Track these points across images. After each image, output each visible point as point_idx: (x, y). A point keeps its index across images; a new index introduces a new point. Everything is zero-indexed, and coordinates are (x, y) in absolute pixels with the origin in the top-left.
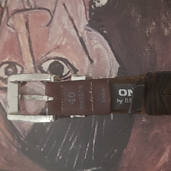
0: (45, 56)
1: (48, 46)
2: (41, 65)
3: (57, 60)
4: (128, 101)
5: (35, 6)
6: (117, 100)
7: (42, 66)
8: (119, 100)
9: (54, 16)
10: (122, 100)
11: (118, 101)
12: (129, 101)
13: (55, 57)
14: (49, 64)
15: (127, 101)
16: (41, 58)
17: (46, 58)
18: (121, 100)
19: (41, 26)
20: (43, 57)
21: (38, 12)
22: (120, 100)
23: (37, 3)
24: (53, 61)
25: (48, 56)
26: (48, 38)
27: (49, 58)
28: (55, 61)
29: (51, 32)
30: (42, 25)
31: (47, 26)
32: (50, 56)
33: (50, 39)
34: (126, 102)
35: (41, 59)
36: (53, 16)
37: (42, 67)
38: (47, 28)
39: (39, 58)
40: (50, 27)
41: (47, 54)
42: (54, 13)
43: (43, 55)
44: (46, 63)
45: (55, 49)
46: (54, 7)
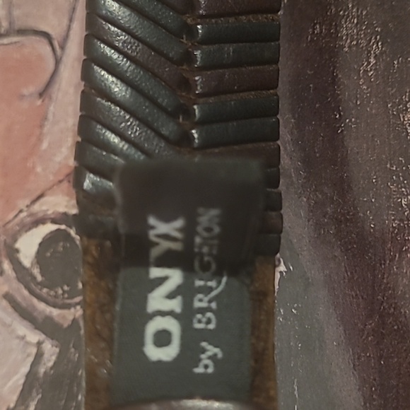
0: (27, 206)
1: (39, 169)
2: (15, 240)
3: (63, 227)
4: (209, 315)
5: (10, 23)
6: (200, 370)
7: (18, 245)
8: (200, 360)
9: (64, 59)
10: (204, 344)
11: (206, 367)
12: (209, 309)
13: (60, 213)
14: (39, 240)
15: (209, 322)
16: (16, 216)
17: (31, 215)
18: (204, 351)
19: (22, 97)
20: (21, 211)
21: (15, 43)
22: (203, 356)
23: (16, 13)
24: (50, 227)
25: (36, 207)
26: (40, 140)
27: (41, 215)
28: (58, 230)
29: (50, 116)
30: (25, 92)
31: (41, 95)
32: (44, 208)
33: (45, 145)
34: (212, 326)
35: (17, 220)
36: (61, 58)
37: (17, 251)
38: (39, 102)
39: (11, 216)
40: (50, 98)
41: (34, 202)
42: (63, 47)
43: (22, 204)
44: (30, 233)
45: (60, 182)
46: (65, 22)
